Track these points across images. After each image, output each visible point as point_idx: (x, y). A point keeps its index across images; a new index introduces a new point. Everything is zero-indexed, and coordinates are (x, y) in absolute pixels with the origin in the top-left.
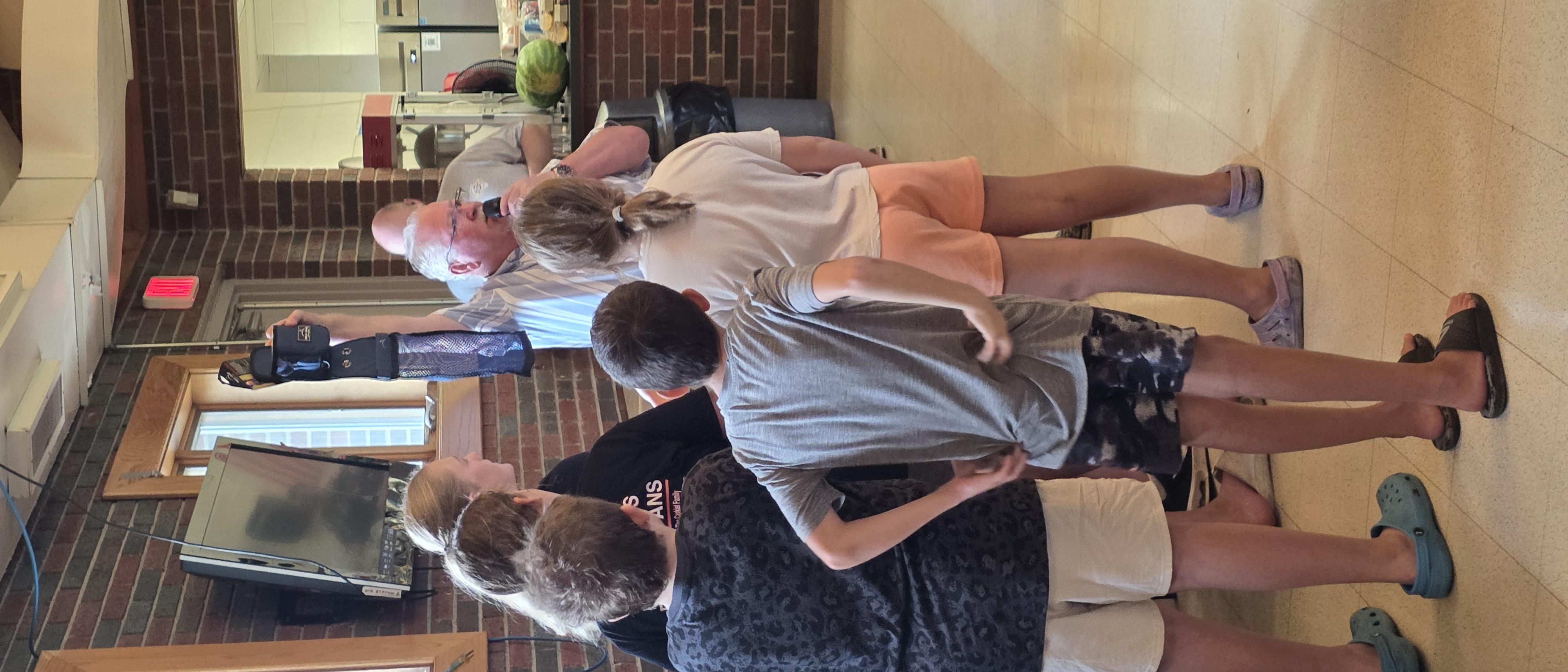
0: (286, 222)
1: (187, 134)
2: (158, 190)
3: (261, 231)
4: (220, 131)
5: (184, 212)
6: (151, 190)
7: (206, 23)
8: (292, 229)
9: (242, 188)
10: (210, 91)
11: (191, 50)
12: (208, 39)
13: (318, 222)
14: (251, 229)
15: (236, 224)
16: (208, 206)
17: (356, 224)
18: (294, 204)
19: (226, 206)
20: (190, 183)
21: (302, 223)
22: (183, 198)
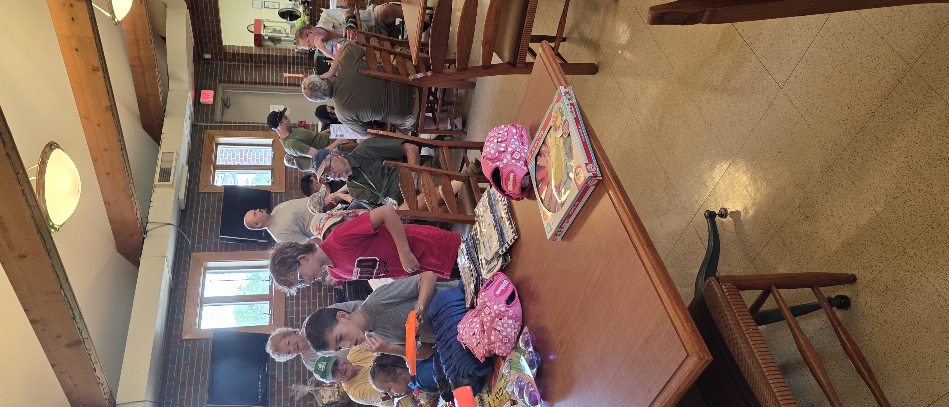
0: (234, 61)
1: (208, 40)
2: (200, 53)
3: (228, 63)
4: (216, 40)
5: (208, 59)
6: (198, 53)
7: (212, 15)
8: (236, 63)
9: (222, 53)
10: (213, 32)
11: (208, 22)
12: (212, 20)
13: (243, 62)
14: (225, 62)
15: (221, 60)
16: (214, 56)
17: (253, 63)
18: (236, 57)
19: (218, 57)
20: (209, 51)
21: (238, 62)
22: (207, 56)
